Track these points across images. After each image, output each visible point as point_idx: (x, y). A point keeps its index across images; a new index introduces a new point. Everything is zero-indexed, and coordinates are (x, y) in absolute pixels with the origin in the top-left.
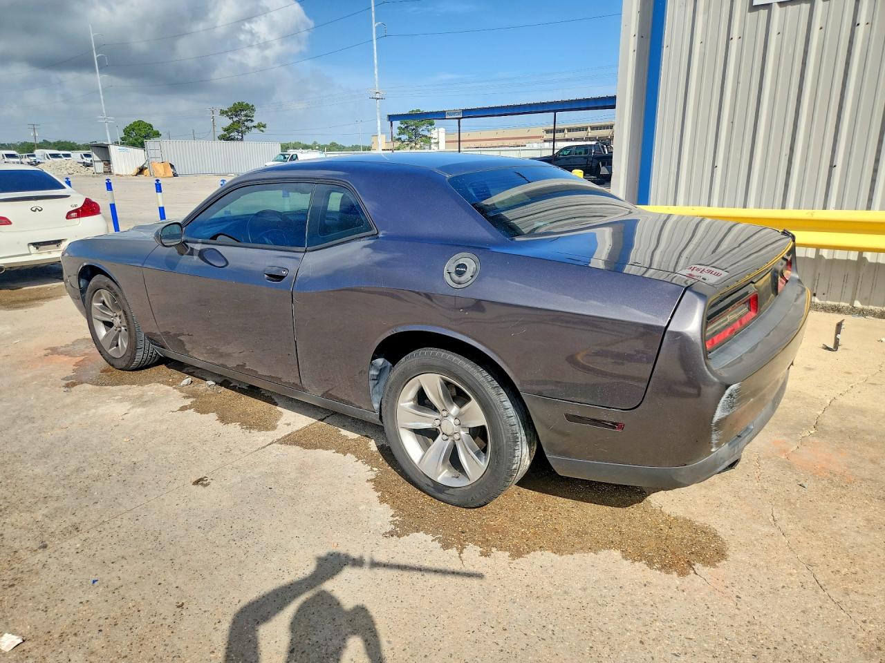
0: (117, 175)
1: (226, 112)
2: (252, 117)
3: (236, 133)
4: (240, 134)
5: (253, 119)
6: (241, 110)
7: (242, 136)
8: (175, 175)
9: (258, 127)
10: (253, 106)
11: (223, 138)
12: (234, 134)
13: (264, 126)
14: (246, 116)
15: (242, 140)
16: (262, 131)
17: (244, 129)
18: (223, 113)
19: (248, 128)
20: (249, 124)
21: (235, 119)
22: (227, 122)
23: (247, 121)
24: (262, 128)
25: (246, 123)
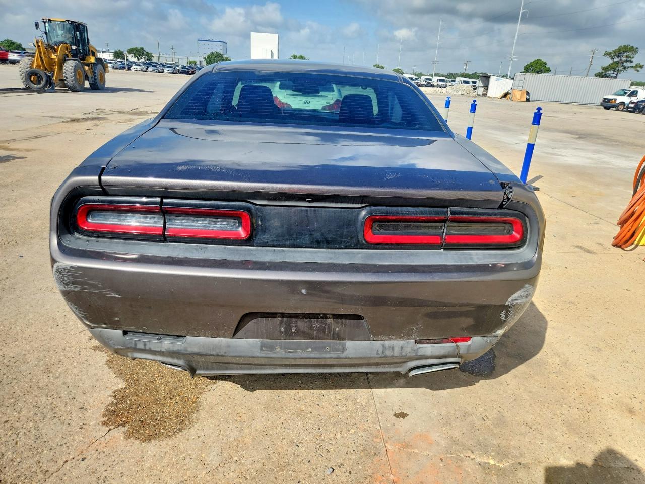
0: (488, 97)
1: (610, 54)
2: (633, 58)
3: (612, 72)
4: (616, 73)
5: (632, 60)
6: (624, 52)
7: (617, 75)
8: (527, 100)
9: (635, 67)
10: (637, 48)
11: (600, 75)
12: (611, 72)
13: (641, 67)
14: (627, 57)
15: (615, 77)
16: (638, 71)
17: (621, 68)
18: (607, 54)
19: (625, 68)
20: (627, 64)
21: (616, 59)
22: (608, 61)
23: (627, 61)
24: (638, 68)
25: (625, 63)
